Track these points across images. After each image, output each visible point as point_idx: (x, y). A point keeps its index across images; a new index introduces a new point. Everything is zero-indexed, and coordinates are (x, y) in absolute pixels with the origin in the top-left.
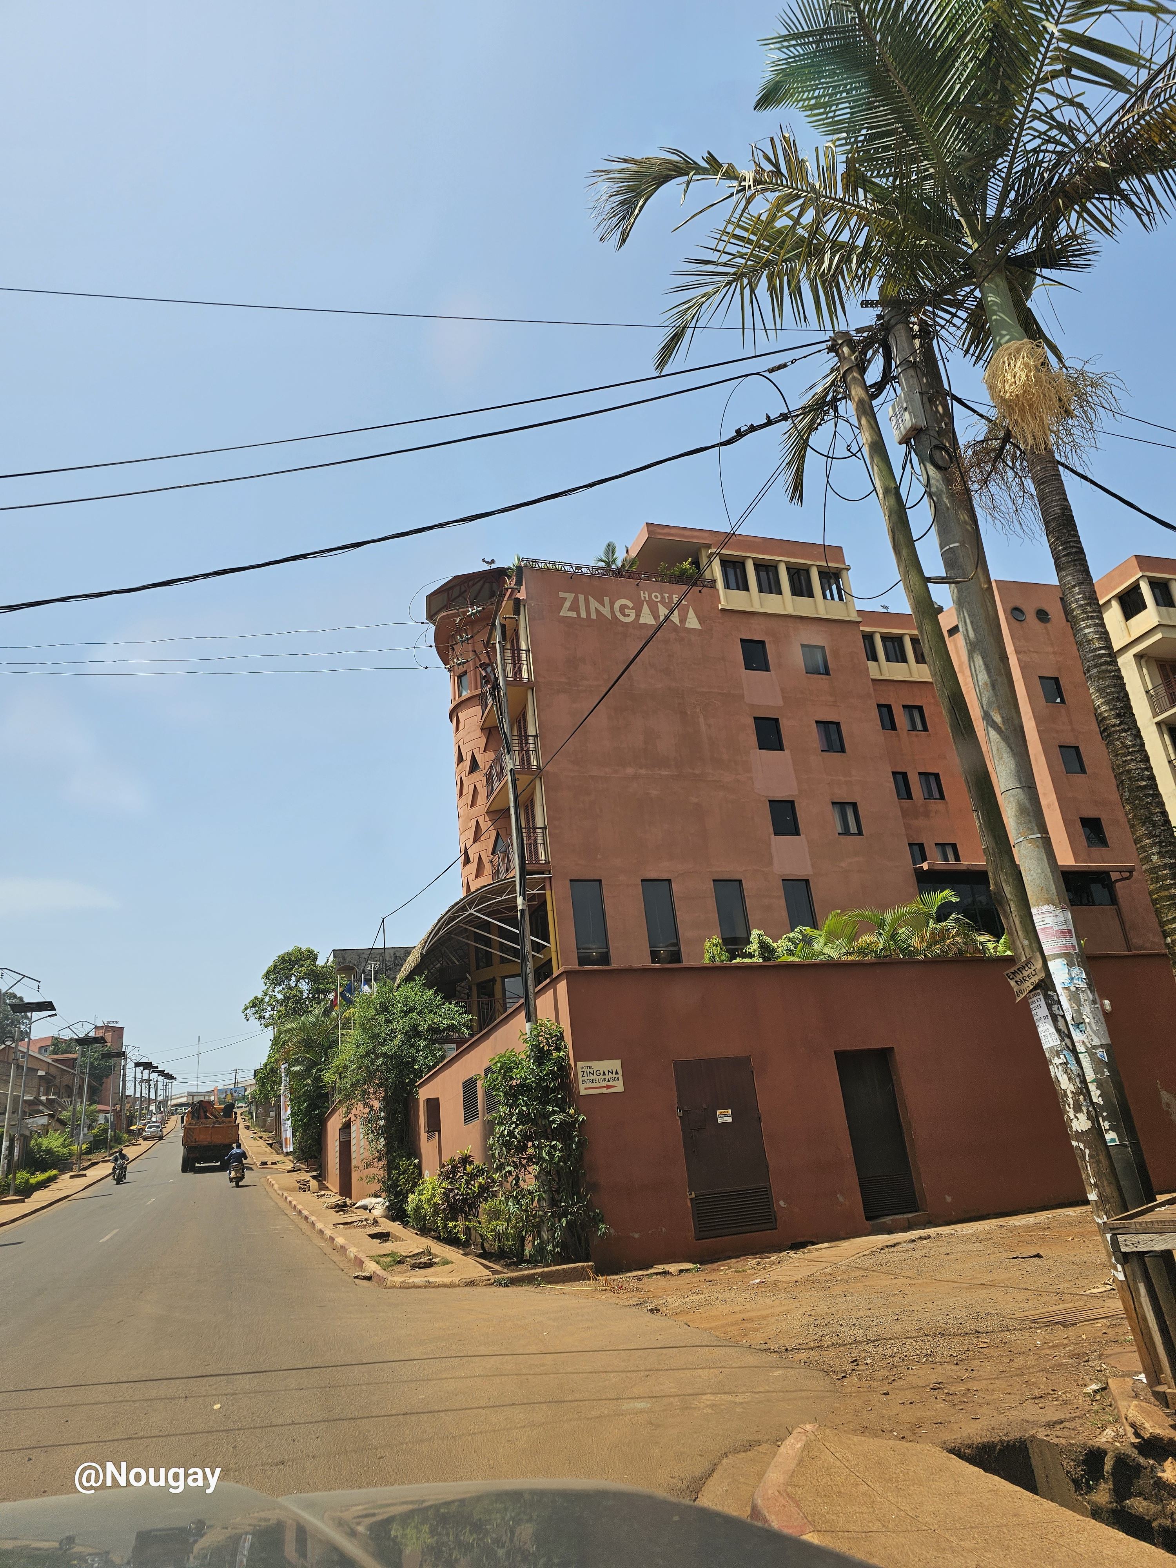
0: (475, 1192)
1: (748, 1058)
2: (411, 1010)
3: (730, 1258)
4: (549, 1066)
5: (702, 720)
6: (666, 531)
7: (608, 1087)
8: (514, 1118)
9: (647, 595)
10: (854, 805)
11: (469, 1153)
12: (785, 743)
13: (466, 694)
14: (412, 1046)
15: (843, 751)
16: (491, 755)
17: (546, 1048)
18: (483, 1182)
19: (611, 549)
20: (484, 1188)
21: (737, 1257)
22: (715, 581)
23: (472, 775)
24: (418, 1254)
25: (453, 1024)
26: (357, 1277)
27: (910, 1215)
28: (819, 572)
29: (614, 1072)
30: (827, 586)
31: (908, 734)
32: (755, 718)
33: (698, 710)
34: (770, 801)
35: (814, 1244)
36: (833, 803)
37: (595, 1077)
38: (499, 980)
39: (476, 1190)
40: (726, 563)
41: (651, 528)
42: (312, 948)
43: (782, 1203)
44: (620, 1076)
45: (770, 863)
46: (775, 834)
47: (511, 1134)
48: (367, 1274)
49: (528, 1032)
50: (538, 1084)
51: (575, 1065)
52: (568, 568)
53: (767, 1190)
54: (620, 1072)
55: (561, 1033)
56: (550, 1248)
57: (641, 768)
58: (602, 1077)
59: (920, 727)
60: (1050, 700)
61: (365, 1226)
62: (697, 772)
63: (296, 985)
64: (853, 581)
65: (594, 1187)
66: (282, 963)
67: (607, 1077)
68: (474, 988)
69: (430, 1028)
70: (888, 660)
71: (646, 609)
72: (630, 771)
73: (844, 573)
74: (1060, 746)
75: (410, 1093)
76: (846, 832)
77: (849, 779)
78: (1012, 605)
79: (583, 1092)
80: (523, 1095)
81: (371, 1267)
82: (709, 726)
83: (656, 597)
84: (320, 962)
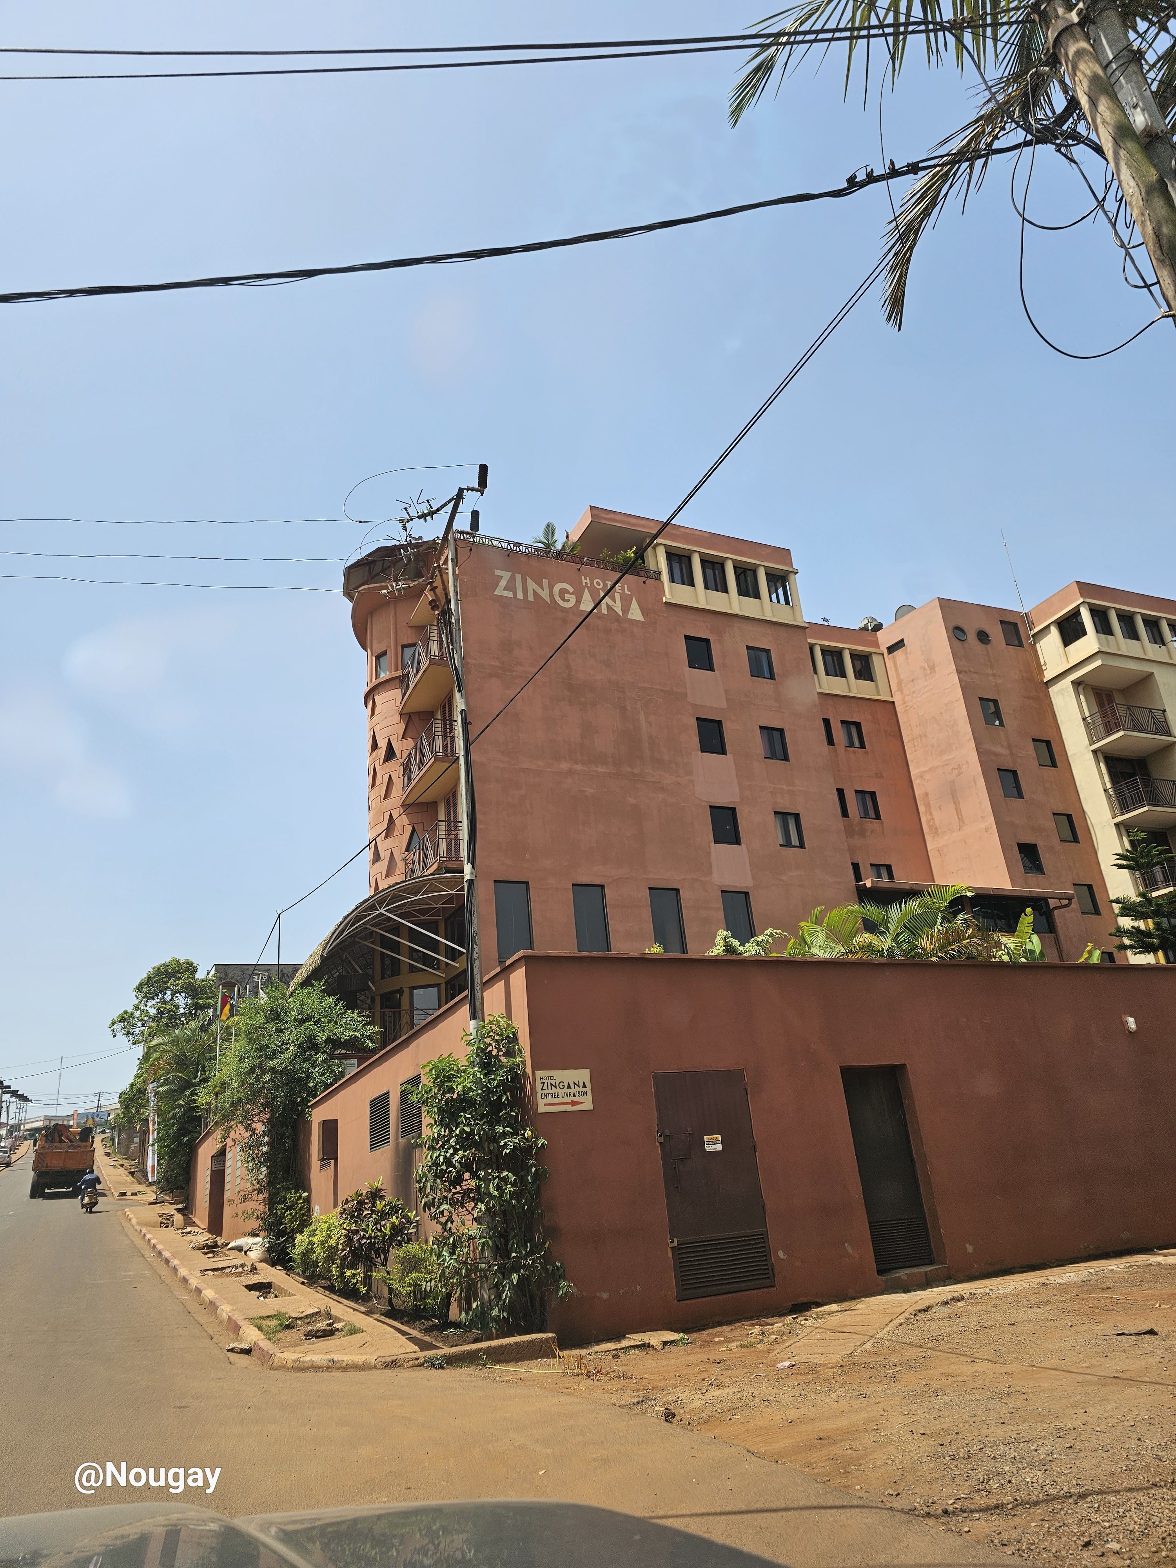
0: (385, 1235)
1: (741, 1072)
2: (308, 1018)
3: (720, 1324)
4: (501, 1076)
5: (642, 717)
6: (611, 516)
7: (574, 1103)
8: (453, 1141)
9: (588, 581)
10: (797, 816)
11: (380, 1186)
12: (728, 747)
13: (384, 676)
14: (306, 1060)
15: (786, 758)
16: (410, 743)
17: (495, 1053)
18: (397, 1222)
19: (550, 530)
20: (397, 1230)
21: (729, 1323)
22: (660, 573)
23: (387, 764)
24: (312, 1315)
25: (356, 1037)
26: (232, 1350)
27: (928, 1268)
28: (767, 575)
29: (581, 1085)
30: (773, 589)
31: (846, 750)
32: (698, 719)
33: (639, 706)
34: (711, 807)
35: (819, 1305)
36: (775, 813)
37: (558, 1090)
38: (407, 992)
39: (388, 1232)
40: (671, 555)
41: (595, 512)
42: (192, 959)
43: (781, 1254)
44: (588, 1089)
45: (710, 872)
46: (716, 842)
47: (448, 1162)
48: (245, 1346)
49: (474, 1032)
50: (485, 1097)
51: (534, 1074)
52: (505, 545)
53: (763, 1237)
54: (588, 1084)
55: (514, 1034)
56: (495, 1312)
57: (576, 763)
58: (566, 1090)
59: (857, 743)
60: (988, 722)
61: (240, 1274)
62: (636, 771)
63: (171, 1000)
64: (800, 584)
65: (553, 1232)
66: (157, 975)
67: (572, 1090)
68: (378, 1000)
69: (329, 1040)
70: (827, 674)
71: (586, 595)
72: (564, 766)
73: (792, 576)
74: (998, 770)
75: (302, 1114)
76: (788, 844)
77: (792, 788)
78: (954, 624)
79: (542, 1109)
80: (465, 1112)
81: (251, 1335)
82: (650, 724)
83: (598, 584)
84: (200, 975)
